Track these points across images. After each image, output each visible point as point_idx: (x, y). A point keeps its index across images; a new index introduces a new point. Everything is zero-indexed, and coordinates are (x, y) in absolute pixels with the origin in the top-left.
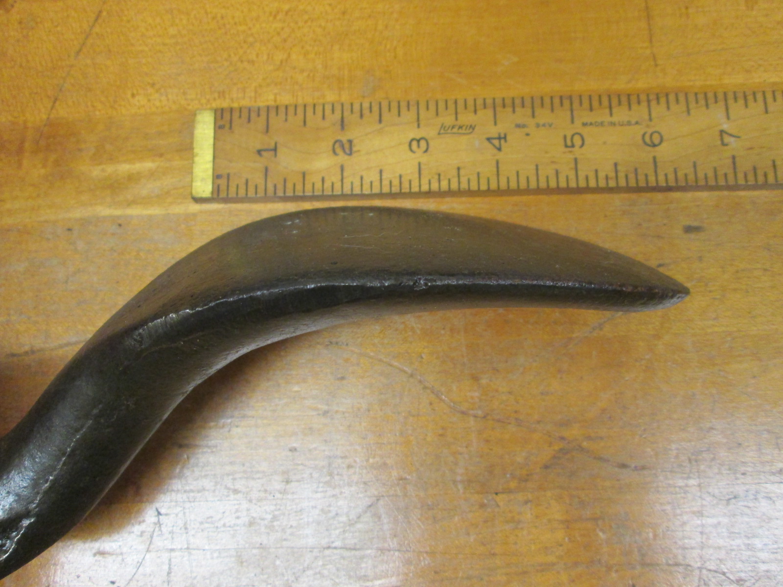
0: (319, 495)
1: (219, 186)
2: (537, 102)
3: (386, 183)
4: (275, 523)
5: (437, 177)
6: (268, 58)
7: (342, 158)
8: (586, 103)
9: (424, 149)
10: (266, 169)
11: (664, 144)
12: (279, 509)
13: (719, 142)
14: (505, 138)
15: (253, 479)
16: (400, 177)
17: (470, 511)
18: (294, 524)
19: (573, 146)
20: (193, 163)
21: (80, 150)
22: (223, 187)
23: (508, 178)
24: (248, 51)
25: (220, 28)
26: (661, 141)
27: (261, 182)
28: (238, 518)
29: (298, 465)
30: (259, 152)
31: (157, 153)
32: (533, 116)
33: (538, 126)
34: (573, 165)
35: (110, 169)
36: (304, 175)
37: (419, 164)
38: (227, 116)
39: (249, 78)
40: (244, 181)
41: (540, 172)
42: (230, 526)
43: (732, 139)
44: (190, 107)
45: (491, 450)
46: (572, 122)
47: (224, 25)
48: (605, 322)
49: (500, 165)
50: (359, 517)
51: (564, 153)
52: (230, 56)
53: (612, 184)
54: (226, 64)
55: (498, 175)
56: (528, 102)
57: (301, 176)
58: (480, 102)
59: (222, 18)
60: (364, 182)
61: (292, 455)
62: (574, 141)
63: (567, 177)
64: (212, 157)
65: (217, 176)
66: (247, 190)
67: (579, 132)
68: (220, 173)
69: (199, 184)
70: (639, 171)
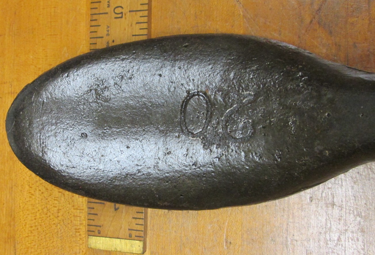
1: (136, 236)
2: (94, 35)
4: (363, 214)
6: (57, 200)
8: (96, 5)
12: (353, 211)
15: (330, 227)
18: (364, 202)
19: (122, 13)
20: (120, 252)
22: (137, 233)
24: (52, 212)
25: (38, 229)
27: (135, 209)
28: (358, 240)
29: (322, 197)
30: (116, 209)
32: (102, 37)
33: (108, 35)
34: (134, 13)
38: (93, 228)
39: (68, 213)
40: (134, 220)
41: (137, 34)
42: (364, 246)
44: (84, 251)
46: (107, 13)
47: (36, 226)
51: (126, 18)
52: (54, 224)
54: (59, 226)
56: (94, 41)
59: (31, 227)
61: (315, 200)
62: (119, 13)
63: (141, 17)
64: (118, 239)
65: (130, 237)
66: (140, 219)
67: (113, 9)
68: (128, 235)
69: (134, 249)
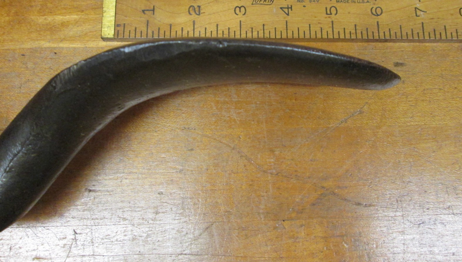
0: (176, 221)
1: (118, 31)
3: (220, 32)
4: (149, 239)
5: (251, 30)
7: (194, 16)
9: (244, 13)
10: (148, 21)
11: (383, 14)
12: (151, 230)
13: (415, 14)
14: (291, 8)
15: (136, 211)
16: (229, 29)
17: (268, 231)
18: (160, 239)
19: (331, 14)
20: (103, 16)
21: (32, 6)
22: (121, 32)
23: (293, 32)
26: (382, 13)
27: (144, 29)
28: (125, 235)
29: (164, 203)
30: (143, 11)
31: (80, 10)
33: (310, 1)
34: (331, 26)
35: (50, 19)
36: (171, 25)
37: (240, 21)
40: (134, 28)
41: (311, 28)
42: (119, 241)
43: (422, 13)
45: (281, 194)
48: (348, 118)
49: (288, 24)
50: (200, 235)
51: (326, 18)
53: (353, 37)
55: (287, 29)
57: (169, 27)
60: (207, 31)
61: (160, 197)
62: (331, 11)
63: (327, 32)
64: (115, 14)
65: (117, 25)
66: (135, 34)
67: (335, 6)
68: (119, 23)
69: (106, 29)
70: (369, 30)
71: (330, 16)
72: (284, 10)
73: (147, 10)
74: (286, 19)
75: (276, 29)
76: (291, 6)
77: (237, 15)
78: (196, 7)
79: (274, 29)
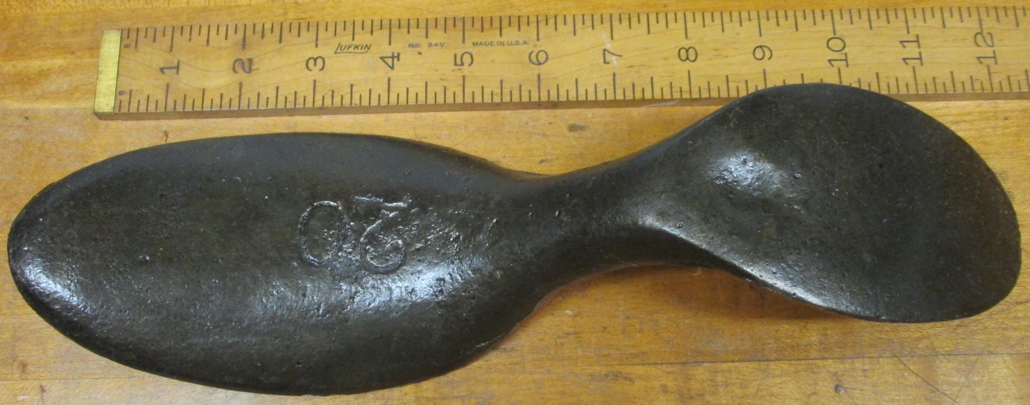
1: (120, 102)
2: (432, 24)
3: (281, 99)
5: (331, 93)
7: (242, 75)
8: (478, 25)
9: (321, 67)
10: (168, 86)
11: (548, 62)
13: (602, 61)
14: (398, 57)
16: (296, 93)
19: (462, 64)
20: (97, 79)
22: (125, 104)
23: (398, 95)
26: (547, 59)
27: (161, 97)
30: (162, 70)
31: (69, 51)
32: (427, 37)
33: (430, 45)
34: (461, 83)
35: (21, 65)
36: (204, 91)
37: (315, 81)
38: (133, 35)
40: (145, 97)
41: (429, 89)
43: (614, 58)
46: (464, 41)
49: (391, 83)
51: (454, 70)
53: (496, 100)
55: (389, 92)
56: (422, 24)
57: (201, 92)
58: (377, 23)
60: (260, 99)
62: (463, 60)
63: (454, 93)
64: (116, 74)
65: (120, 93)
66: (147, 106)
67: (470, 52)
68: (123, 90)
69: (102, 100)
70: (523, 88)
71: (460, 67)
72: (387, 60)
73: (168, 68)
74: (388, 75)
75: (372, 92)
76: (399, 54)
77: (310, 70)
78: (245, 60)
79: (368, 92)
